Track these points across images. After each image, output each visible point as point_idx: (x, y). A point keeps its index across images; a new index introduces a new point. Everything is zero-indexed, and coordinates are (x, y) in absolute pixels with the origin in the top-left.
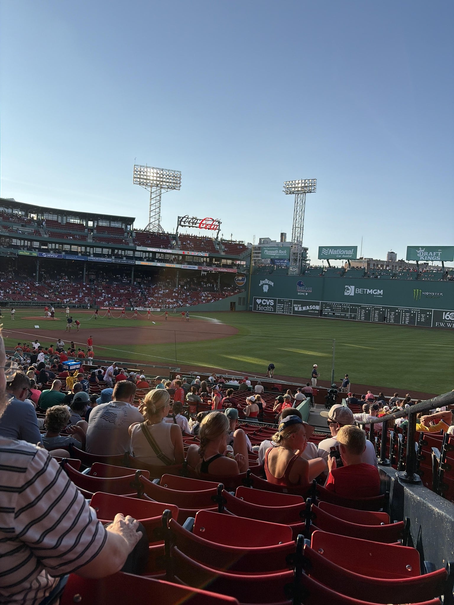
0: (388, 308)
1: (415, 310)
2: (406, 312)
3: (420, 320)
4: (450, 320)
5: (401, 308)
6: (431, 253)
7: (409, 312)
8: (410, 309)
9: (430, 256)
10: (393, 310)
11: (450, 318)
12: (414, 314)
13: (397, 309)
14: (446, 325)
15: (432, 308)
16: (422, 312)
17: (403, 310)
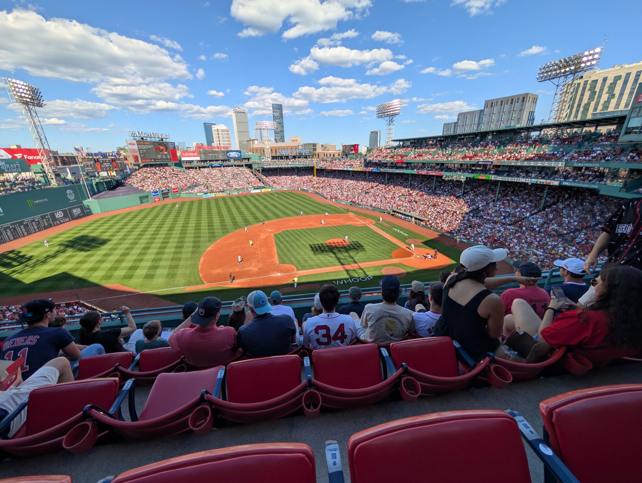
0: (16, 223)
1: (37, 217)
2: (32, 221)
3: (44, 224)
4: (60, 217)
5: (26, 220)
6: (11, 165)
7: (34, 221)
8: (33, 218)
9: (12, 168)
10: (21, 223)
11: (60, 216)
12: (38, 221)
13: (23, 221)
14: (60, 222)
15: (46, 212)
16: (43, 217)
17: (28, 221)
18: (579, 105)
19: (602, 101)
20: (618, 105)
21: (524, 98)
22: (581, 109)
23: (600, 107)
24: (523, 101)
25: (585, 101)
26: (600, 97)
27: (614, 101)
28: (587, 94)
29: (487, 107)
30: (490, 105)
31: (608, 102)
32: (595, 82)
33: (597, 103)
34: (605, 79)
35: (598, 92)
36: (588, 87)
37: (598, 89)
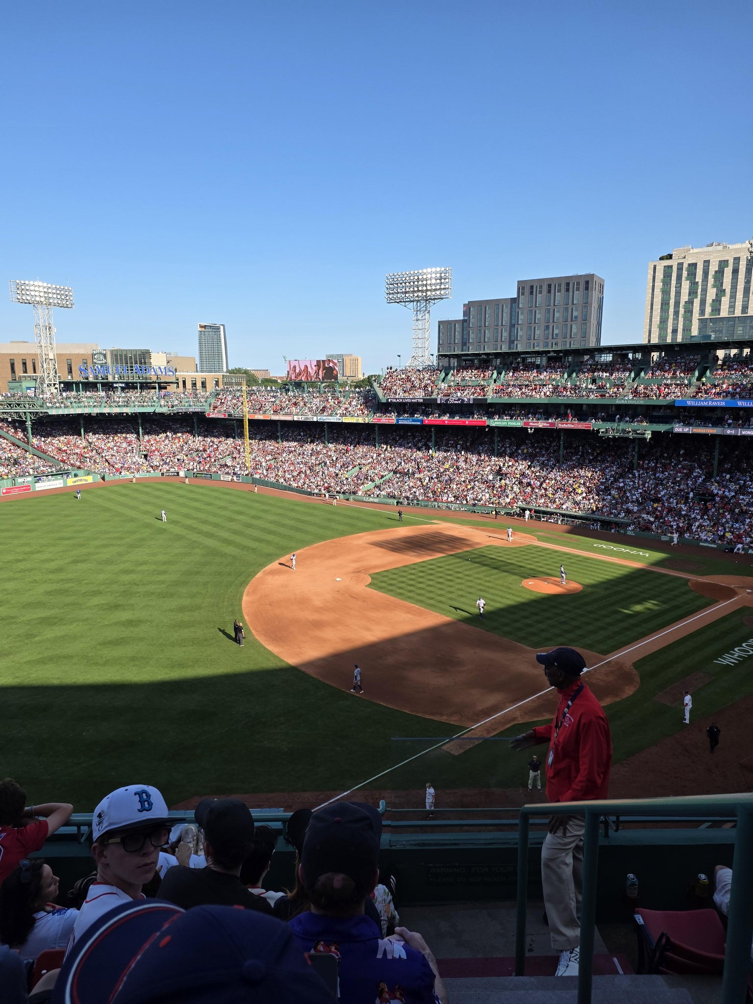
18: (677, 304)
19: (709, 300)
20: (732, 307)
21: (587, 283)
22: (682, 311)
23: (708, 309)
24: (587, 288)
25: (684, 297)
26: (705, 291)
27: (725, 301)
28: (686, 285)
29: (523, 294)
30: (527, 291)
31: (717, 302)
32: (693, 266)
33: (703, 302)
34: (707, 263)
35: (700, 284)
36: (685, 273)
37: (699, 278)
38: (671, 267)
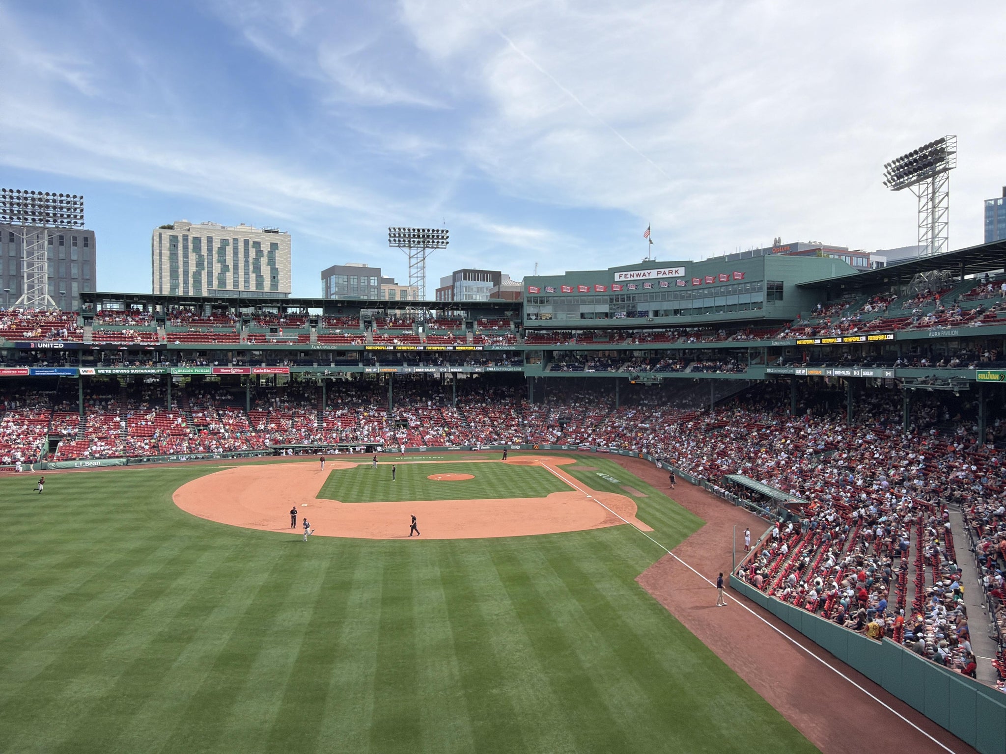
18: (186, 273)
19: (215, 274)
20: (236, 282)
21: (86, 239)
22: (191, 281)
23: (215, 282)
24: (86, 245)
25: (192, 268)
26: (210, 264)
27: (229, 275)
28: (193, 258)
31: (222, 276)
32: (197, 240)
33: (210, 274)
34: (210, 240)
35: (206, 257)
36: (191, 246)
37: (204, 252)
38: (175, 237)
